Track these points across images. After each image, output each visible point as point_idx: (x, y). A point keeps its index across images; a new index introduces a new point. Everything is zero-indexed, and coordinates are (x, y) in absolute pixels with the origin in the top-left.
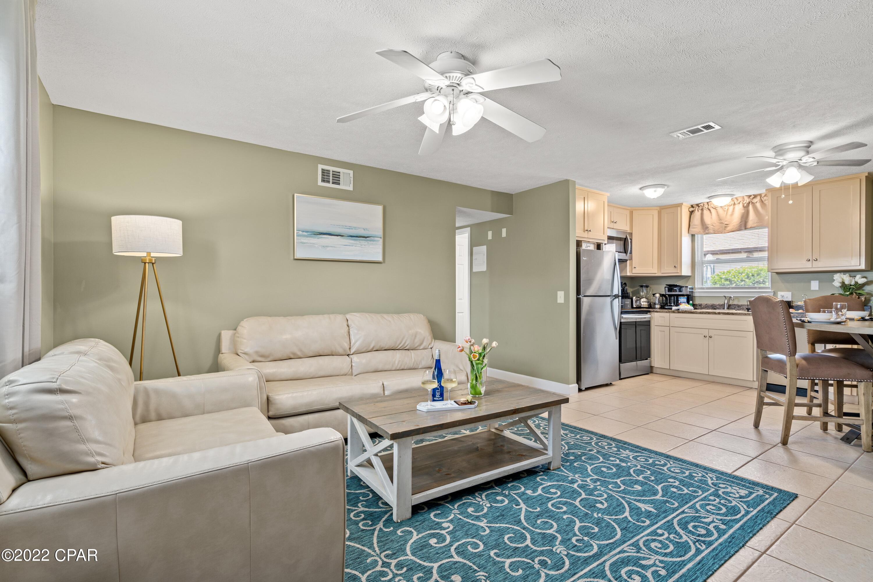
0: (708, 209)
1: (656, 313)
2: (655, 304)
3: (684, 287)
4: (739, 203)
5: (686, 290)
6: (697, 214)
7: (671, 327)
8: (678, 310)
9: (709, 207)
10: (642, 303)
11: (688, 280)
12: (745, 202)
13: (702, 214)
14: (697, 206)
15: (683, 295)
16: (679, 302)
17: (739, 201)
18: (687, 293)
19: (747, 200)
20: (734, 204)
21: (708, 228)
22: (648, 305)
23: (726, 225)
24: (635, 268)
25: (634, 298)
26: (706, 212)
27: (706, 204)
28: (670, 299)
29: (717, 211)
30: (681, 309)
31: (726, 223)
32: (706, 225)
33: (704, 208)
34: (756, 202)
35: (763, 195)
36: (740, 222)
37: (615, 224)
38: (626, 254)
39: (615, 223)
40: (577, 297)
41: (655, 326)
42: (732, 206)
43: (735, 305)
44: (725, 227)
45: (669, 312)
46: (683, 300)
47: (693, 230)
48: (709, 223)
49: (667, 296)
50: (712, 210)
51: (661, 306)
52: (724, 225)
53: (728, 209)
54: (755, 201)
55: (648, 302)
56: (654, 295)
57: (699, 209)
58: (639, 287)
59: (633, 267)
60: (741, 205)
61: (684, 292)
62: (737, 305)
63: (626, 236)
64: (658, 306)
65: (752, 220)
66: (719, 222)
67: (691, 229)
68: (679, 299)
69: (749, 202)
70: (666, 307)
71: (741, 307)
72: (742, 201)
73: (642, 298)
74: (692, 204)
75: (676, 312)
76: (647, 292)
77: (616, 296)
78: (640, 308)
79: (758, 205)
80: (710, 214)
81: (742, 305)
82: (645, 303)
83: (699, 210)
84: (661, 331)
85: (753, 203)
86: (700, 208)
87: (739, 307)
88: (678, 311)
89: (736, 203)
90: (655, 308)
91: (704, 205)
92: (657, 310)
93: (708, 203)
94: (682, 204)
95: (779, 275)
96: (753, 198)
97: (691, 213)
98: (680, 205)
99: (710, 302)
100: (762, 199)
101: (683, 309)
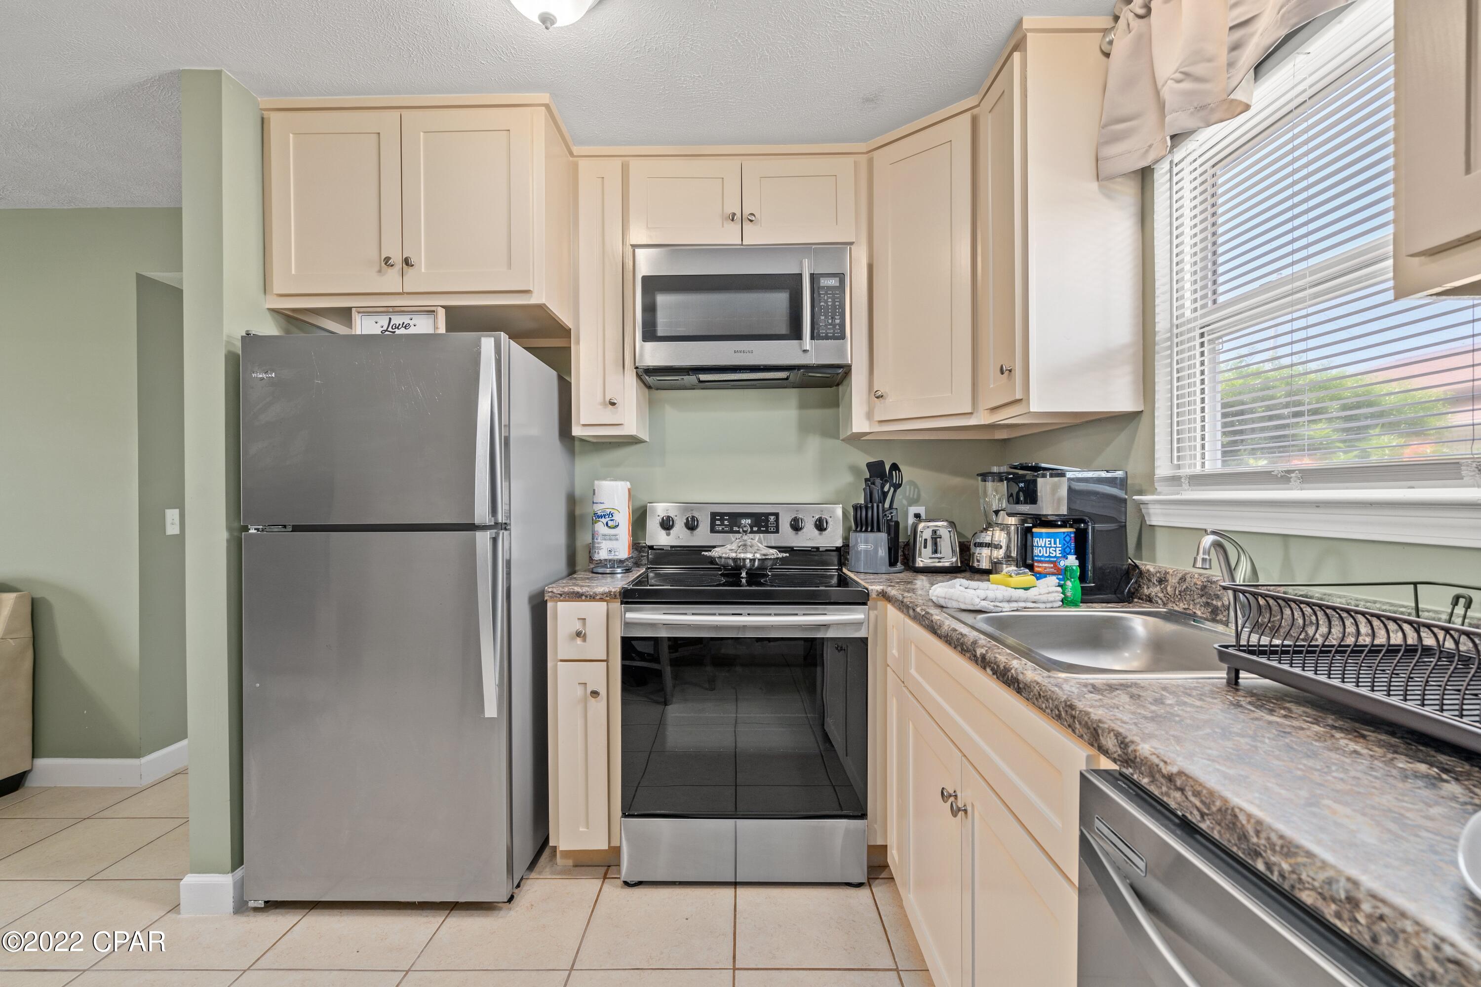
24: (881, 397)
37: (745, 226)
41: (888, 668)
46: (1048, 545)
59: (875, 394)
61: (1043, 507)
63: (801, 265)
94: (1021, 26)
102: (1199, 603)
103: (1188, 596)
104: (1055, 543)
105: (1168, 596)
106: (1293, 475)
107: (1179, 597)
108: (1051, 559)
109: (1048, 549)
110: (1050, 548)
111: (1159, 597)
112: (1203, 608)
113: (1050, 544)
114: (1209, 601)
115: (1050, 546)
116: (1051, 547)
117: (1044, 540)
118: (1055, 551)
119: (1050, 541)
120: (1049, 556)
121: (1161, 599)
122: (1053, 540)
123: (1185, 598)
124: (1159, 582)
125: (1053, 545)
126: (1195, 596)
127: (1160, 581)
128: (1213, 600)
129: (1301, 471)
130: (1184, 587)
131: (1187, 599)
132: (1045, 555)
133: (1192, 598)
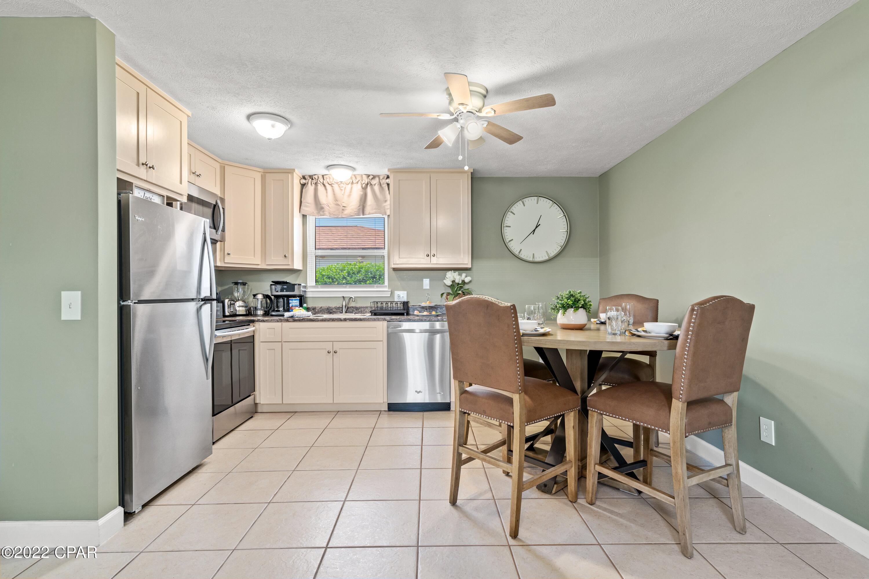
0: (323, 184)
1: (262, 324)
2: (256, 309)
3: (296, 285)
4: (357, 183)
5: (299, 288)
6: (310, 188)
7: (284, 343)
8: (292, 317)
9: (324, 182)
10: (237, 309)
11: (299, 275)
12: (364, 182)
13: (316, 190)
14: (310, 178)
15: (294, 296)
16: (291, 305)
17: (357, 180)
18: (300, 293)
19: (366, 180)
20: (352, 183)
21: (323, 208)
22: (246, 311)
23: (343, 208)
24: (229, 254)
25: (227, 301)
26: (320, 187)
27: (321, 177)
28: (277, 302)
29: (333, 189)
30: (297, 316)
31: (344, 205)
32: (321, 204)
33: (319, 182)
34: (375, 185)
35: (381, 178)
36: (358, 205)
37: (197, 178)
38: (217, 231)
39: (198, 176)
40: (119, 303)
41: (261, 343)
42: (350, 184)
43: (353, 307)
44: (343, 210)
45: (281, 321)
46: (294, 302)
47: (306, 210)
48: (325, 203)
49: (273, 297)
50: (328, 187)
51: (265, 311)
52: (342, 208)
53: (345, 188)
54: (373, 182)
55: (246, 307)
56: (255, 296)
57: (312, 183)
58: (232, 285)
59: (226, 253)
60: (359, 184)
61: (296, 292)
62: (355, 307)
63: (216, 202)
64: (260, 312)
65: (370, 205)
66: (335, 203)
67: (302, 207)
68: (290, 301)
69: (368, 183)
70: (273, 313)
71: (360, 310)
72: (361, 181)
73: (237, 301)
74: (304, 175)
75: (291, 320)
76: (244, 292)
77: (206, 300)
78: (236, 315)
79: (377, 188)
80: (325, 191)
81: (360, 308)
82: (241, 308)
83: (313, 185)
84: (268, 349)
85: (371, 184)
86: (314, 181)
87: (357, 310)
88: (293, 319)
89: (354, 182)
90: (256, 315)
91: (318, 178)
92: (259, 318)
93: (323, 176)
94: (294, 170)
95: (396, 272)
96: (372, 179)
97: (303, 185)
98: (291, 171)
99: (325, 305)
100: (381, 181)
101: (299, 316)
110: (297, 303)
119: (297, 301)
120: (297, 305)
130: (322, 309)
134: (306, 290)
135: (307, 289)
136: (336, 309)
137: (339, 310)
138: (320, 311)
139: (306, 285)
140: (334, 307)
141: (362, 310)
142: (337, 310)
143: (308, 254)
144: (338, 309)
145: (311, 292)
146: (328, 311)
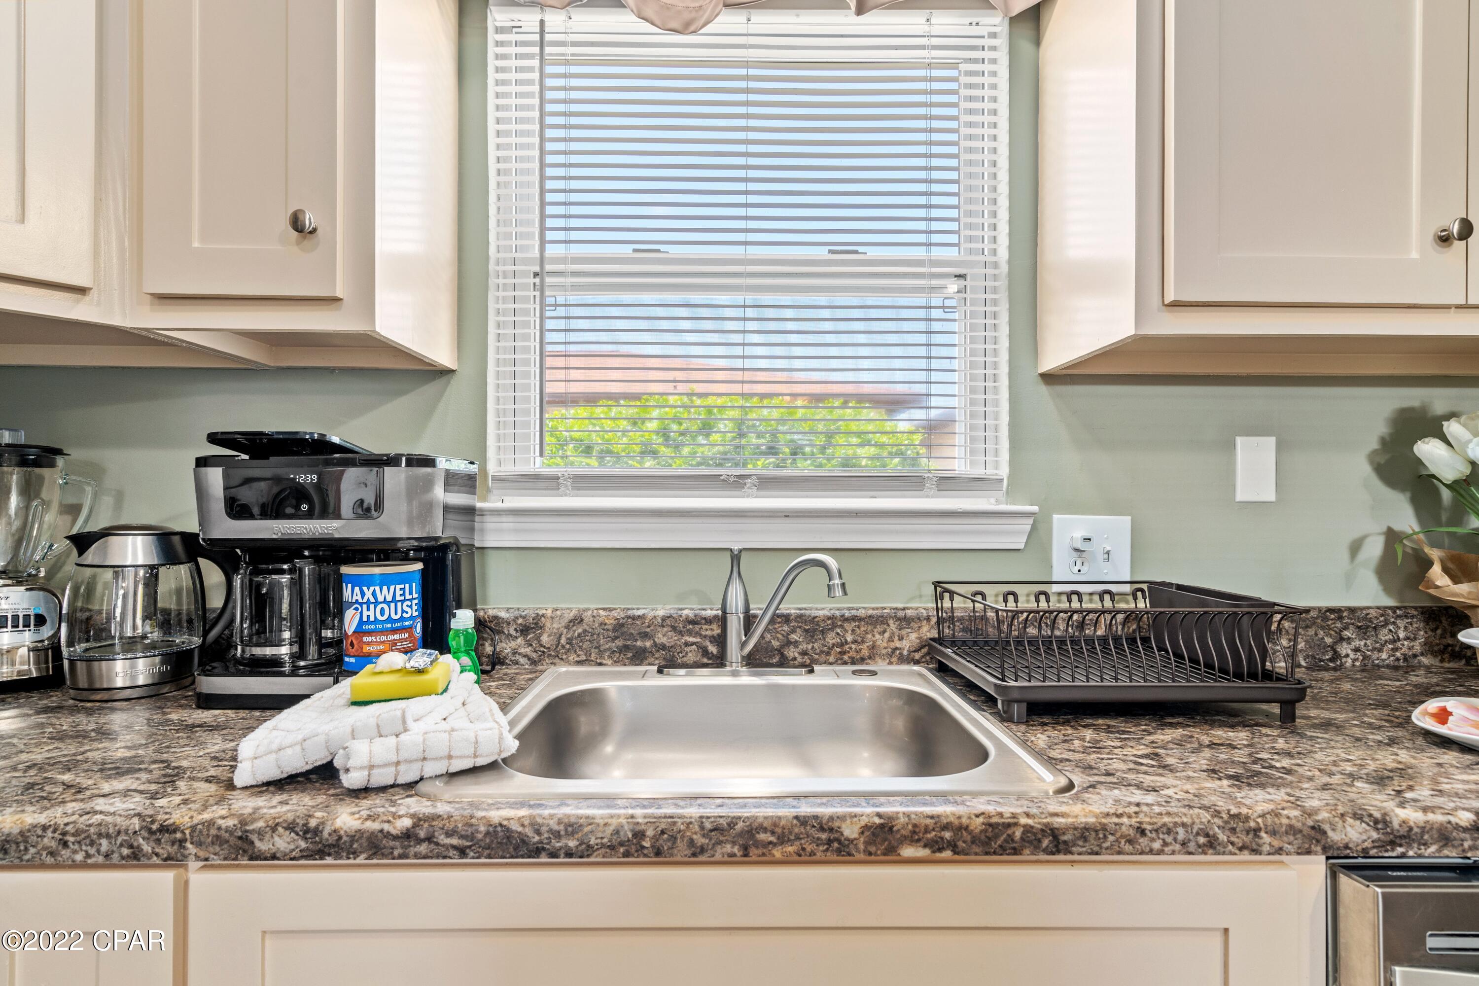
3: (395, 462)
15: (381, 551)
16: (351, 623)
46: (381, 599)
61: (396, 522)
68: (351, 593)
99: (602, 601)
102: (609, 649)
103: (588, 643)
104: (411, 593)
105: (542, 649)
106: (748, 481)
107: (568, 646)
108: (405, 624)
109: (399, 604)
110: (403, 601)
111: (520, 654)
112: (617, 655)
113: (403, 594)
114: (629, 643)
115: (402, 598)
116: (405, 600)
117: (392, 588)
118: (411, 607)
119: (403, 589)
120: (402, 619)
121: (525, 656)
122: (407, 586)
123: (580, 647)
124: (522, 631)
125: (408, 597)
126: (602, 641)
127: (524, 630)
128: (636, 640)
129: (759, 477)
130: (580, 630)
131: (584, 646)
132: (394, 616)
133: (595, 644)
134: (479, 505)
135: (484, 499)
136: (674, 628)
137: (698, 634)
138: (570, 641)
139: (474, 468)
140: (664, 619)
141: (849, 638)
142: (681, 633)
143: (492, 267)
144: (690, 633)
145: (511, 519)
146: (619, 643)
